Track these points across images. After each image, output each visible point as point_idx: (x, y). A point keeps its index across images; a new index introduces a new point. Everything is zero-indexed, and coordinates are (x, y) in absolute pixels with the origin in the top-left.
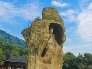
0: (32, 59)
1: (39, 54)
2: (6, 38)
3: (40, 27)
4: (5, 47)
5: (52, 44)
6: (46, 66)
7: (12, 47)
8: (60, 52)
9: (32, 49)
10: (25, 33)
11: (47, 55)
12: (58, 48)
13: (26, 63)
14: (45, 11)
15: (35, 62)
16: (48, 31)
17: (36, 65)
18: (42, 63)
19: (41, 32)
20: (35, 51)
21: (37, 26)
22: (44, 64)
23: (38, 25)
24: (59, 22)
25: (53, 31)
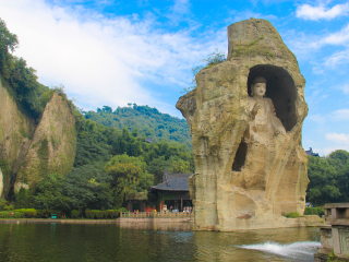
0: (204, 179)
1: (225, 162)
2: (161, 127)
3: (219, 84)
4: (153, 151)
5: (263, 129)
6: (249, 196)
7: (172, 149)
8: (294, 152)
9: (202, 150)
10: (185, 107)
11: (251, 163)
12: (283, 141)
13: (191, 190)
14: (234, 34)
15: (216, 187)
16: (245, 92)
17: (219, 196)
18: (236, 189)
19: (226, 97)
20: (211, 154)
21: (211, 80)
22: (242, 192)
23: (214, 76)
24: (277, 59)
25: (264, 90)
